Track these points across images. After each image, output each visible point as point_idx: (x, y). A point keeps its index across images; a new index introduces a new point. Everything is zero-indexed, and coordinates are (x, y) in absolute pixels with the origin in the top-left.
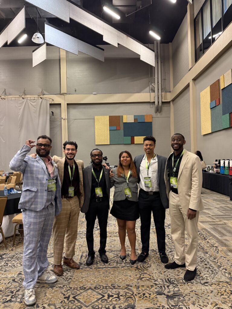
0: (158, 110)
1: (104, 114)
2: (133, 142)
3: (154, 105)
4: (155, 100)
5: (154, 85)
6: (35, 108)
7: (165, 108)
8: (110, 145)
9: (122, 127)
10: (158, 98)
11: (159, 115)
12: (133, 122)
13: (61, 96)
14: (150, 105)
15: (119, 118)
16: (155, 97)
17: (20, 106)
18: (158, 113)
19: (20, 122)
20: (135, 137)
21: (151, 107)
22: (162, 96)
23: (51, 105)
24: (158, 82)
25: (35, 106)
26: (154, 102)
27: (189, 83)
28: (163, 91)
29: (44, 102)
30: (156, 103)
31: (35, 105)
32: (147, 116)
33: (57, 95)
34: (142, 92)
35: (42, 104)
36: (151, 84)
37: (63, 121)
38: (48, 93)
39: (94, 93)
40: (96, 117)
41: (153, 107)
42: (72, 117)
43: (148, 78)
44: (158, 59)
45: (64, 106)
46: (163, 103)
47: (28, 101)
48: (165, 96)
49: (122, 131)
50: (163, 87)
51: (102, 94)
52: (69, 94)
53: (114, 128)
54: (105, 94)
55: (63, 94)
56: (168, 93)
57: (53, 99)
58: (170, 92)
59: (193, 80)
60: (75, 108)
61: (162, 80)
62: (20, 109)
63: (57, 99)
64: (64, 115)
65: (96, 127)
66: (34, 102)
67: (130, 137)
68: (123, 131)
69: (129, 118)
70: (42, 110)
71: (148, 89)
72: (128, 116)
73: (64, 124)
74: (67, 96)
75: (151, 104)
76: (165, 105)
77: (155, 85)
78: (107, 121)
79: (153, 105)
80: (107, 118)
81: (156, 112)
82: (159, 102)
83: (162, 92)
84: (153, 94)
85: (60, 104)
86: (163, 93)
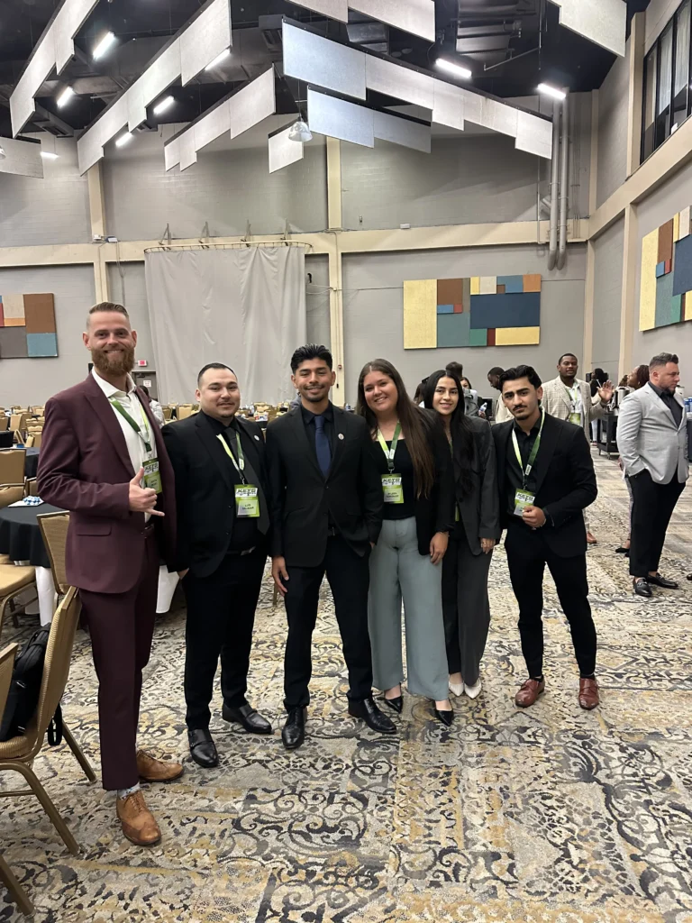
0: (557, 262)
1: (424, 276)
2: (491, 342)
3: (547, 251)
4: (549, 238)
5: (547, 203)
6: (274, 266)
7: (574, 258)
8: (438, 350)
9: (467, 304)
10: (558, 233)
11: (557, 274)
12: (495, 292)
13: (328, 235)
14: (538, 250)
15: (462, 284)
16: (549, 231)
17: (242, 264)
18: (556, 268)
19: (243, 300)
20: (497, 330)
21: (539, 256)
22: (566, 229)
23: (307, 256)
24: (559, 194)
25: (275, 263)
26: (548, 244)
27: (624, 210)
28: (570, 216)
29: (294, 252)
30: (552, 246)
31: (275, 261)
32: (528, 276)
33: (320, 233)
34: (521, 218)
35: (290, 257)
36: (541, 199)
37: (332, 294)
38: (300, 228)
39: (403, 226)
40: (407, 284)
41: (544, 255)
42: (352, 286)
43: (535, 185)
44: (560, 134)
45: (335, 261)
46: (568, 245)
47: (261, 251)
48: (576, 228)
49: (467, 316)
50: (570, 207)
51: (423, 226)
52: (348, 230)
53: (449, 308)
54: (430, 226)
55: (334, 231)
56: (583, 222)
57: (311, 243)
58: (587, 218)
59: (631, 203)
60: (359, 263)
61: (570, 188)
62: (243, 270)
63: (321, 244)
64: (335, 281)
65: (406, 307)
66: (272, 254)
67: (486, 330)
68: (469, 314)
69: (483, 285)
70: (289, 271)
71: (532, 211)
72: (483, 279)
73: (336, 301)
74: (343, 236)
75: (539, 248)
76: (575, 250)
77: (550, 202)
78: (432, 291)
79: (544, 250)
80: (433, 285)
81: (551, 268)
82: (558, 243)
83: (567, 218)
84: (545, 224)
85: (326, 255)
86: (570, 222)
